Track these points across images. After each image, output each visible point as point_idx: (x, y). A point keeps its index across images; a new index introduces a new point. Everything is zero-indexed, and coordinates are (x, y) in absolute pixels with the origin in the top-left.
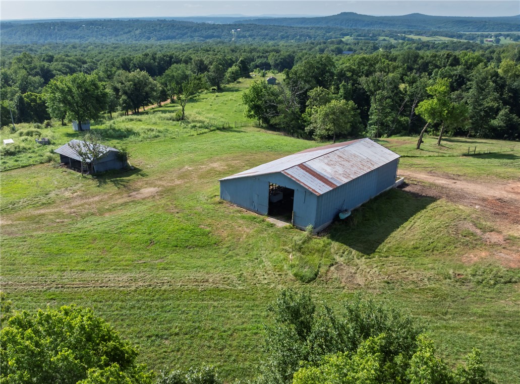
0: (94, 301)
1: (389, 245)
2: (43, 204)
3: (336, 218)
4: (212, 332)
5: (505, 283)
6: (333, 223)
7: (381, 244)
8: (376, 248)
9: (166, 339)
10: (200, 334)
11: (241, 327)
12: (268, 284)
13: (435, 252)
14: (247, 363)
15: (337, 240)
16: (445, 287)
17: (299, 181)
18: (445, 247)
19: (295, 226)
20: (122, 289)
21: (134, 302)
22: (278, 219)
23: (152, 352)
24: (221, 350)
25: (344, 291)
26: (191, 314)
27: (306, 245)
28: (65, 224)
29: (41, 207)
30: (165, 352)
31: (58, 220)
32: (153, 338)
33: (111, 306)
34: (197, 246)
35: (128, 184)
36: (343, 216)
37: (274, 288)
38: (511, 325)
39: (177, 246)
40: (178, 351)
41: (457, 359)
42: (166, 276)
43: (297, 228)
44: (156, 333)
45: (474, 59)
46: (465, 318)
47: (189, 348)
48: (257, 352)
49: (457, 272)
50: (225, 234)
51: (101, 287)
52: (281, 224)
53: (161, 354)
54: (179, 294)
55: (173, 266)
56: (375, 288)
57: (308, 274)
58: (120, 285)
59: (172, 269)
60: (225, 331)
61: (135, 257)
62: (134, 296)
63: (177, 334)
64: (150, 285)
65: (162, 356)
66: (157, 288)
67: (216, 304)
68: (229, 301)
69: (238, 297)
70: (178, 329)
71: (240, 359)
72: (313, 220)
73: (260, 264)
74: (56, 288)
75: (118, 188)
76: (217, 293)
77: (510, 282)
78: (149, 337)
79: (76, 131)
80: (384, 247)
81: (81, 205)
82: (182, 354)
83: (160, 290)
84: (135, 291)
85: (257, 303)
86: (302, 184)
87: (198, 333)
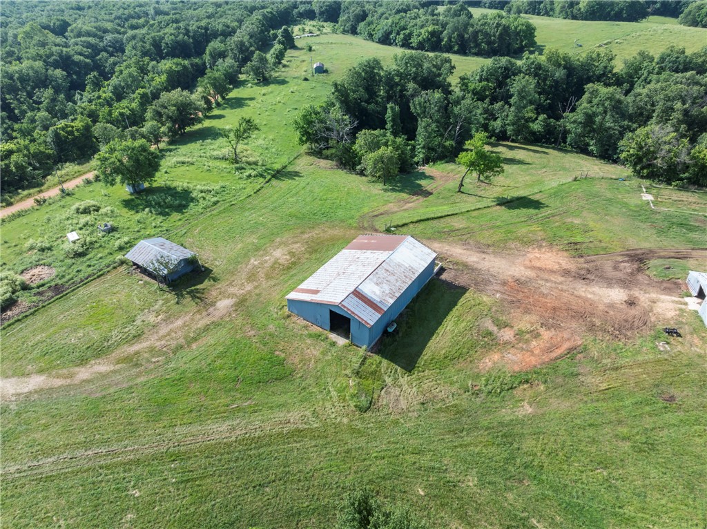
0: (207, 457)
1: (425, 358)
2: (135, 337)
3: (385, 332)
4: (299, 474)
5: (508, 390)
6: (383, 335)
7: (419, 357)
8: (416, 363)
9: (267, 487)
10: (291, 478)
11: (319, 467)
12: (335, 418)
13: (461, 360)
14: (326, 500)
15: (386, 358)
16: (464, 401)
17: (354, 313)
18: (468, 353)
19: (352, 344)
20: (225, 440)
21: (237, 454)
22: (338, 335)
23: (259, 501)
24: (307, 491)
25: (392, 416)
26: (281, 459)
27: (363, 368)
28: (160, 363)
29: (133, 341)
30: (268, 499)
31: (154, 360)
32: (258, 488)
33: (220, 460)
34: (276, 379)
35: (204, 296)
36: (390, 330)
37: (340, 422)
38: (506, 435)
39: (260, 382)
40: (277, 497)
41: (466, 475)
42: (257, 420)
43: (354, 345)
44: (258, 483)
45: (523, 25)
46: (475, 434)
47: (284, 492)
48: (332, 489)
49: (474, 384)
50: (297, 361)
51: (209, 441)
52: (341, 341)
53: (266, 501)
54: (271, 439)
55: (261, 408)
56: (413, 411)
57: (364, 403)
58: (223, 437)
59: (261, 410)
60: (308, 473)
61: (228, 400)
62: (236, 447)
63: (274, 481)
64: (246, 433)
65: (266, 503)
66: (252, 436)
67: (298, 445)
68: (308, 441)
69: (314, 436)
70: (274, 476)
71: (321, 497)
72: (367, 341)
73: (327, 395)
74: (174, 447)
75: (196, 303)
76: (298, 434)
77: (511, 388)
78: (254, 487)
79: (131, 194)
80: (421, 362)
81: (169, 334)
82: (280, 499)
83: (255, 437)
84: (236, 441)
85: (329, 440)
86: (356, 317)
87: (289, 478)
